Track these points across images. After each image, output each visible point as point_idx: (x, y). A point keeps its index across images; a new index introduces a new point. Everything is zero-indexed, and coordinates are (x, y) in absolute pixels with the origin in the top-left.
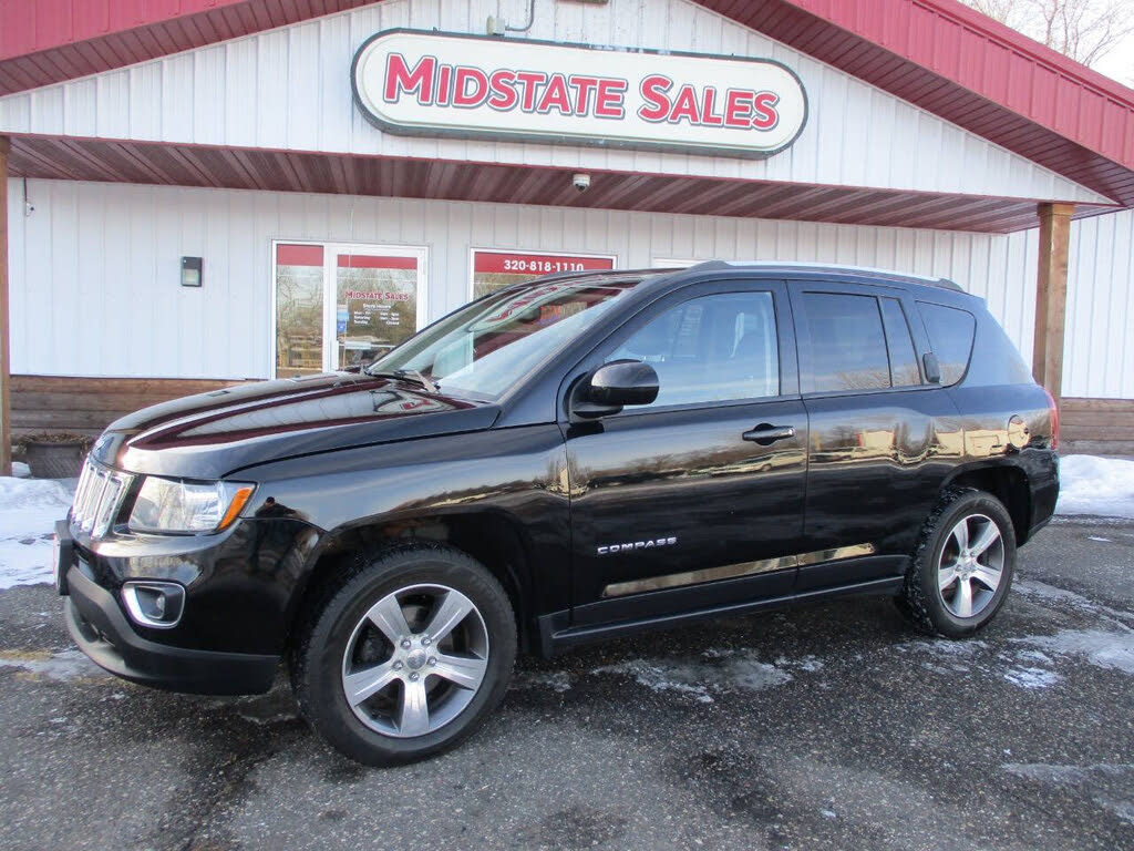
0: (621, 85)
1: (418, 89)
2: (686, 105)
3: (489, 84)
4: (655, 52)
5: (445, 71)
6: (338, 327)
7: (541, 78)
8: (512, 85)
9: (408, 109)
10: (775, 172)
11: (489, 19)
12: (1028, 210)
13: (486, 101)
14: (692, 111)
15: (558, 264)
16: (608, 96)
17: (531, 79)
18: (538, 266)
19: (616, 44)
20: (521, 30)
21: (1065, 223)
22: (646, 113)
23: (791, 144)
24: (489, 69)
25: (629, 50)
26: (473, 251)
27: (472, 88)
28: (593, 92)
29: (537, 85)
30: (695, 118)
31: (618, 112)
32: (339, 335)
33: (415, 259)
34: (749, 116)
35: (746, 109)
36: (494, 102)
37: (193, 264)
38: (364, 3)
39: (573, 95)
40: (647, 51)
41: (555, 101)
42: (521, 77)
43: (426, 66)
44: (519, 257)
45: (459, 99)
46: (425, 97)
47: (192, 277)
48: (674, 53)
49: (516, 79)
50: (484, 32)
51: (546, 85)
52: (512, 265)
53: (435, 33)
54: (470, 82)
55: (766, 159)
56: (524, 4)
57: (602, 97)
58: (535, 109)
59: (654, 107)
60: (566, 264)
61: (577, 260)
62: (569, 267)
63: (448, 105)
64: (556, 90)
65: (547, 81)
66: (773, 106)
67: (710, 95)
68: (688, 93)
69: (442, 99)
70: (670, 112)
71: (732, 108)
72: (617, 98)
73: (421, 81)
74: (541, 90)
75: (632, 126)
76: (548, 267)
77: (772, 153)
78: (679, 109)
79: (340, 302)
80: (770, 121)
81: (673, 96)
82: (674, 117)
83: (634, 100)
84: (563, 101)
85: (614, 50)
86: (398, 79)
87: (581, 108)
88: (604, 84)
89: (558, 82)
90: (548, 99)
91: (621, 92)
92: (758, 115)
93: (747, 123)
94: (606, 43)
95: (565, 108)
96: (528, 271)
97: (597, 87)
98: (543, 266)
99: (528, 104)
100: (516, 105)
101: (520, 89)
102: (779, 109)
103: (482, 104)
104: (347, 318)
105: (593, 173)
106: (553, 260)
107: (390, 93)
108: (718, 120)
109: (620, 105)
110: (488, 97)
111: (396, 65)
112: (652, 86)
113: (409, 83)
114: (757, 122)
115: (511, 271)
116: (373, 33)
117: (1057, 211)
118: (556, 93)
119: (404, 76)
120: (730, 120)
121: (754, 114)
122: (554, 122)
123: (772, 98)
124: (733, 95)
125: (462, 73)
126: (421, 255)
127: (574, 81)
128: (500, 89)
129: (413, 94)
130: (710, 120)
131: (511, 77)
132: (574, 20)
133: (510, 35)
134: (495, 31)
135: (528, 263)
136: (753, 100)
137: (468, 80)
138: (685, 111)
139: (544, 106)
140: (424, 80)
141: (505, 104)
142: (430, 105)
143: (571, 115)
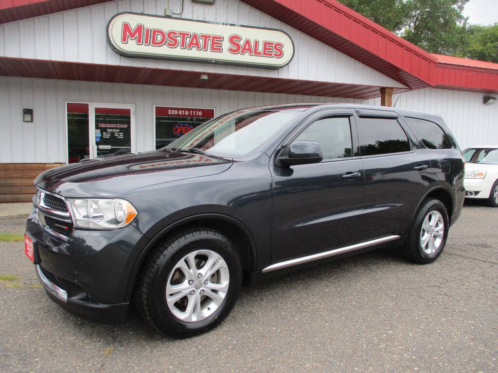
0: (221, 38)
1: (136, 37)
3: (166, 36)
5: (148, 31)
6: (96, 139)
7: (188, 35)
8: (176, 37)
10: (283, 75)
11: (165, 10)
12: (377, 90)
13: (165, 43)
14: (249, 49)
15: (191, 112)
16: (216, 43)
17: (184, 35)
18: (182, 112)
19: (218, 21)
20: (179, 14)
21: (390, 95)
22: (231, 50)
23: (288, 64)
24: (166, 30)
25: (223, 24)
26: (155, 106)
27: (159, 38)
28: (209, 41)
29: (186, 37)
30: (251, 53)
31: (220, 49)
32: (98, 144)
33: (130, 110)
34: (272, 52)
35: (271, 49)
37: (29, 112)
39: (201, 42)
41: (194, 44)
42: (180, 34)
43: (140, 28)
44: (174, 109)
45: (154, 43)
46: (139, 41)
47: (28, 118)
48: (242, 26)
50: (163, 15)
52: (172, 112)
53: (142, 14)
54: (158, 36)
55: (278, 69)
56: (179, 3)
57: (213, 43)
58: (186, 47)
59: (235, 48)
60: (194, 112)
61: (199, 110)
62: (196, 113)
63: (149, 45)
65: (191, 36)
66: (281, 48)
67: (257, 43)
68: (248, 42)
69: (147, 42)
70: (241, 50)
71: (265, 49)
72: (220, 44)
73: (137, 34)
74: (188, 39)
75: (226, 55)
76: (187, 113)
77: (281, 67)
78: (244, 49)
79: (96, 128)
80: (280, 55)
81: (242, 43)
82: (242, 52)
83: (226, 45)
84: (197, 44)
85: (218, 24)
86: (127, 33)
87: (205, 48)
88: (214, 38)
89: (195, 36)
90: (191, 43)
91: (221, 41)
92: (276, 52)
93: (271, 55)
94: (214, 21)
95: (198, 47)
96: (178, 114)
97: (211, 39)
98: (185, 112)
99: (183, 45)
100: (178, 45)
101: (179, 39)
102: (284, 49)
103: (164, 45)
104: (100, 135)
105: (209, 74)
106: (189, 110)
107: (124, 39)
108: (260, 54)
109: (221, 47)
110: (166, 42)
111: (126, 27)
112: (234, 39)
113: (132, 35)
114: (275, 54)
115: (171, 115)
116: (116, 14)
117: (387, 91)
118: (194, 41)
119: (130, 32)
120: (265, 53)
121: (274, 51)
122: (194, 53)
123: (281, 45)
124: (266, 44)
125: (155, 31)
126: (133, 108)
127: (202, 36)
128: (171, 38)
129: (134, 40)
130: (257, 53)
131: (176, 34)
132: (199, 11)
133: (174, 16)
134: (168, 14)
135: (178, 111)
136: (274, 45)
137: (157, 34)
138: (247, 50)
139: (189, 47)
140: (139, 34)
141: (174, 45)
142: (141, 45)
143: (201, 50)
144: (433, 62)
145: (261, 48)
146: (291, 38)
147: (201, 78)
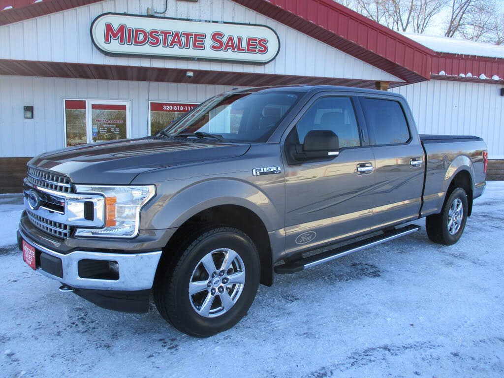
0: (203, 36)
1: (118, 38)
2: (230, 44)
3: (148, 35)
4: (217, 22)
5: (130, 30)
6: (93, 135)
7: (170, 33)
8: (158, 36)
9: (115, 46)
10: (268, 70)
11: (148, 9)
12: (372, 84)
13: (147, 42)
14: (232, 46)
15: (186, 107)
16: (198, 40)
17: (166, 34)
18: (177, 108)
19: (201, 18)
20: (161, 13)
21: (385, 89)
22: (214, 47)
23: (274, 58)
24: (148, 30)
25: (206, 21)
26: (150, 102)
27: (141, 37)
28: (191, 39)
29: (168, 36)
30: (234, 49)
31: (202, 47)
32: (94, 139)
33: (125, 106)
34: (256, 48)
35: (255, 45)
36: (151, 43)
37: (29, 109)
38: (95, 2)
39: (183, 40)
40: (213, 22)
41: (176, 42)
42: (161, 32)
43: (122, 28)
44: (169, 105)
45: (136, 42)
46: (122, 41)
47: (29, 114)
48: (225, 23)
49: (159, 33)
50: (145, 14)
51: (172, 36)
52: (167, 108)
53: (125, 14)
54: (140, 35)
55: (264, 65)
56: (163, 2)
57: (195, 41)
58: (168, 45)
59: (217, 45)
60: (189, 107)
63: (131, 45)
65: (173, 35)
66: (266, 44)
67: (240, 40)
68: (231, 39)
69: (129, 42)
70: (224, 47)
71: (249, 45)
72: (202, 41)
73: (120, 34)
74: (170, 38)
75: (208, 52)
76: (182, 108)
77: (266, 63)
78: (227, 45)
79: (93, 124)
80: (265, 50)
81: (225, 40)
82: (225, 48)
83: (208, 42)
84: (179, 42)
85: (200, 21)
86: (110, 33)
87: (187, 46)
88: (196, 35)
89: (177, 34)
90: (173, 41)
91: (203, 39)
92: (260, 48)
93: (255, 51)
94: (197, 18)
95: (180, 45)
96: (173, 110)
97: (193, 36)
98: (180, 108)
99: (165, 44)
100: (160, 44)
101: (161, 37)
102: (268, 45)
103: (145, 44)
104: (96, 131)
105: (194, 71)
106: (184, 105)
107: (107, 40)
108: (243, 50)
109: (203, 44)
110: (148, 40)
111: (109, 28)
112: (216, 36)
113: (115, 35)
114: (259, 50)
115: (166, 110)
116: (100, 14)
117: (382, 85)
118: (176, 39)
119: (113, 33)
120: (248, 50)
121: (258, 47)
122: (176, 51)
123: (265, 41)
124: (249, 40)
125: (137, 31)
126: (127, 104)
127: (184, 34)
128: (153, 38)
129: (117, 40)
130: (240, 50)
131: (157, 33)
132: (184, 9)
133: (156, 15)
134: (150, 13)
135: (173, 107)
136: (258, 42)
137: (139, 34)
138: (230, 46)
139: (171, 45)
141: (156, 43)
142: (124, 44)
143: (183, 48)
144: (429, 54)
145: (244, 45)
146: (276, 34)
147: (187, 75)
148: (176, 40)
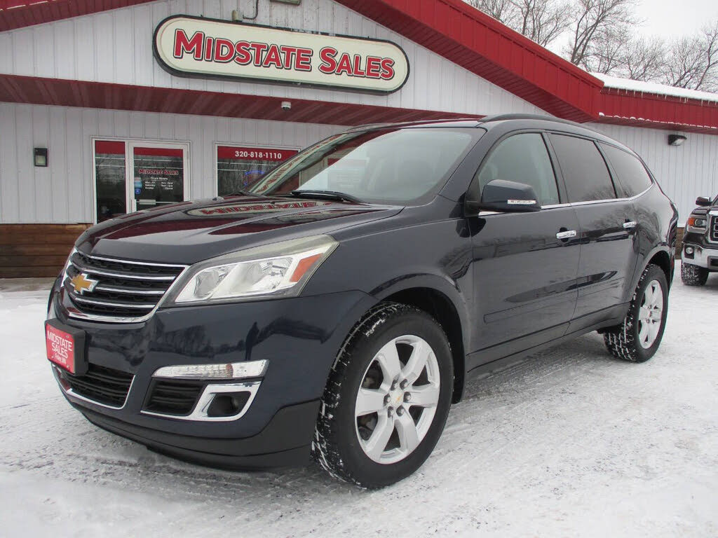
0: (309, 52)
1: (194, 50)
2: (345, 65)
3: (235, 49)
4: (327, 34)
5: (210, 41)
6: (135, 191)
7: (265, 47)
8: (248, 50)
9: (188, 62)
10: (393, 102)
11: (233, 12)
13: (233, 59)
14: (348, 68)
15: (267, 154)
16: (302, 58)
17: (259, 47)
18: (255, 155)
19: (305, 29)
20: (251, 19)
22: (323, 69)
23: (401, 87)
24: (234, 41)
25: (313, 32)
26: (216, 145)
27: (225, 51)
28: (294, 56)
29: (262, 51)
30: (350, 72)
31: (308, 67)
32: (137, 197)
33: (182, 150)
34: (378, 71)
35: (377, 67)
37: (41, 152)
39: (283, 56)
41: (272, 60)
42: (253, 45)
43: (199, 37)
44: (244, 149)
45: (218, 57)
46: (198, 55)
47: (41, 160)
48: (338, 35)
49: (250, 46)
50: (230, 19)
51: (267, 51)
52: (240, 154)
53: (202, 18)
54: (224, 48)
55: (388, 95)
56: (252, 4)
57: (299, 59)
58: (261, 64)
59: (328, 65)
60: (271, 154)
61: (277, 151)
62: (273, 155)
63: (211, 61)
64: (273, 54)
65: (268, 49)
66: (391, 66)
67: (358, 59)
68: (346, 57)
69: (208, 57)
70: (336, 68)
71: (369, 67)
72: (307, 60)
73: (195, 46)
74: (265, 53)
75: (316, 76)
76: (261, 155)
77: (391, 92)
78: (341, 67)
79: (136, 176)
80: (390, 75)
81: (338, 59)
82: (339, 71)
83: (316, 61)
84: (277, 60)
85: (305, 32)
86: (182, 44)
87: (287, 65)
88: (299, 51)
89: (274, 49)
90: (269, 58)
91: (309, 56)
92: (384, 71)
94: (300, 28)
95: (279, 64)
96: (249, 157)
97: (296, 53)
98: (258, 154)
99: (257, 62)
100: (251, 62)
101: (252, 52)
102: (394, 68)
103: (231, 60)
104: (140, 186)
105: (292, 101)
106: (264, 151)
107: (178, 53)
108: (362, 73)
109: (309, 64)
110: (235, 56)
111: (180, 36)
112: (327, 53)
113: (189, 47)
114: (383, 75)
115: (239, 158)
116: (164, 18)
119: (186, 43)
120: (369, 73)
121: (381, 70)
122: (272, 72)
123: (391, 62)
124: (370, 60)
125: (220, 42)
126: (186, 147)
127: (283, 49)
128: (241, 52)
129: (191, 53)
130: (358, 73)
131: (248, 45)
132: (280, 14)
133: (245, 21)
134: (237, 19)
135: (249, 153)
136: (381, 63)
137: (223, 46)
138: (344, 68)
139: (266, 63)
140: (197, 45)
141: (244, 61)
142: (201, 60)
143: (282, 68)
144: (598, 86)
145: (363, 66)
146: (404, 53)
147: (282, 107)
148: (273, 56)
